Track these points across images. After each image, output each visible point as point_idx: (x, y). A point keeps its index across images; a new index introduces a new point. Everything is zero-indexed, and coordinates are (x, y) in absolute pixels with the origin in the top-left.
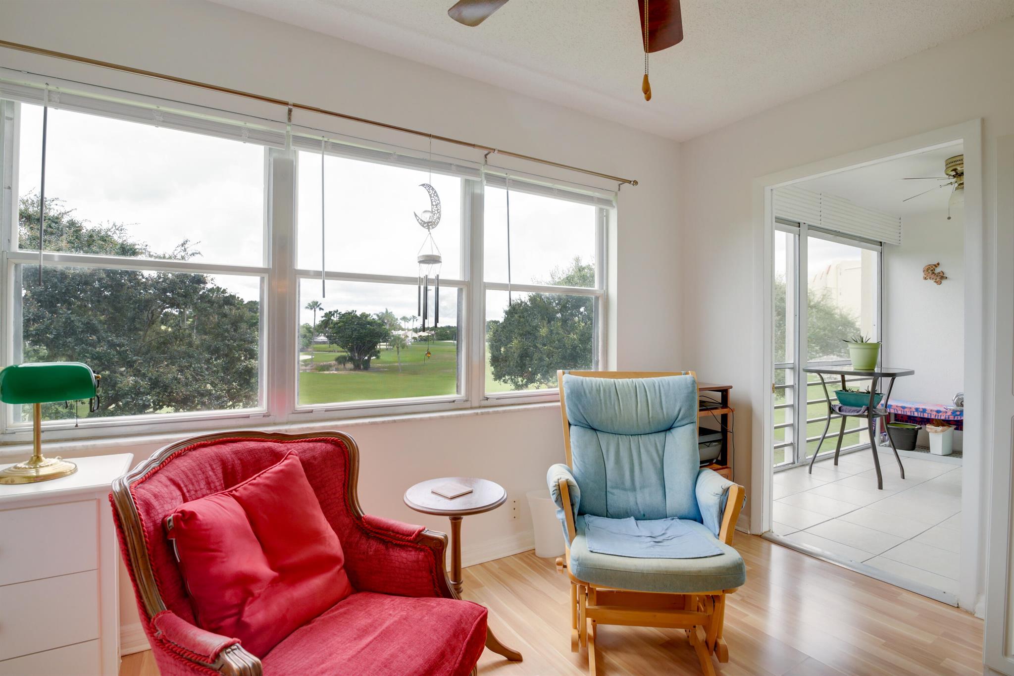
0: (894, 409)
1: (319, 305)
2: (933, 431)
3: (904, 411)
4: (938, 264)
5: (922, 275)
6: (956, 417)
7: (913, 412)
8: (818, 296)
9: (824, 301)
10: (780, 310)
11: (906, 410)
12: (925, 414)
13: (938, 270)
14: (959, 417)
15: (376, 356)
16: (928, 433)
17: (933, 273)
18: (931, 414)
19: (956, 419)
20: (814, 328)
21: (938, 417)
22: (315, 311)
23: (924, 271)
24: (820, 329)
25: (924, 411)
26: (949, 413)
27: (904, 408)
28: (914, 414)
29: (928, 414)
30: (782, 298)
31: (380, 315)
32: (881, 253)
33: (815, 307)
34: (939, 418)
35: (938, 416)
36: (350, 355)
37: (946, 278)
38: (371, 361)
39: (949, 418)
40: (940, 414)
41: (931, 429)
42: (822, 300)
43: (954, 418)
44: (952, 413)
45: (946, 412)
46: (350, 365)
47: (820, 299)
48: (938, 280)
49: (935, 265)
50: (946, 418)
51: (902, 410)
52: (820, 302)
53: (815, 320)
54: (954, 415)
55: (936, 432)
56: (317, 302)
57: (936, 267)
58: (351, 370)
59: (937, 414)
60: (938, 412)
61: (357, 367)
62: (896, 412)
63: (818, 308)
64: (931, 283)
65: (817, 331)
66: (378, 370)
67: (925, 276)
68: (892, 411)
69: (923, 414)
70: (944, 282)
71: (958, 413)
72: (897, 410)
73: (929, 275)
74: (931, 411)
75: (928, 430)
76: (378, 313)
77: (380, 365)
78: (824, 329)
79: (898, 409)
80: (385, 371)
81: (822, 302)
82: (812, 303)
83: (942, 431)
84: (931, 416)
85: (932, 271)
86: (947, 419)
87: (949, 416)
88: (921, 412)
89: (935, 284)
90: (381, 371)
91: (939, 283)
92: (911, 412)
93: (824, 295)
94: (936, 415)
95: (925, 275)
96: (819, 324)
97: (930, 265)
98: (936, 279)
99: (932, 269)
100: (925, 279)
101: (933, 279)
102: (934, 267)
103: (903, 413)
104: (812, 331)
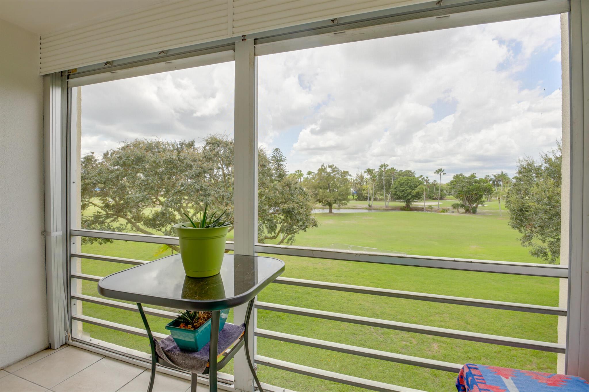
1: (443, 171)
15: (482, 204)
22: (440, 175)
31: (497, 175)
36: (462, 203)
38: (478, 208)
46: (462, 210)
56: (441, 169)
58: (463, 213)
61: (467, 211)
66: (483, 214)
76: (495, 174)
77: (488, 211)
80: (489, 215)
90: (486, 215)
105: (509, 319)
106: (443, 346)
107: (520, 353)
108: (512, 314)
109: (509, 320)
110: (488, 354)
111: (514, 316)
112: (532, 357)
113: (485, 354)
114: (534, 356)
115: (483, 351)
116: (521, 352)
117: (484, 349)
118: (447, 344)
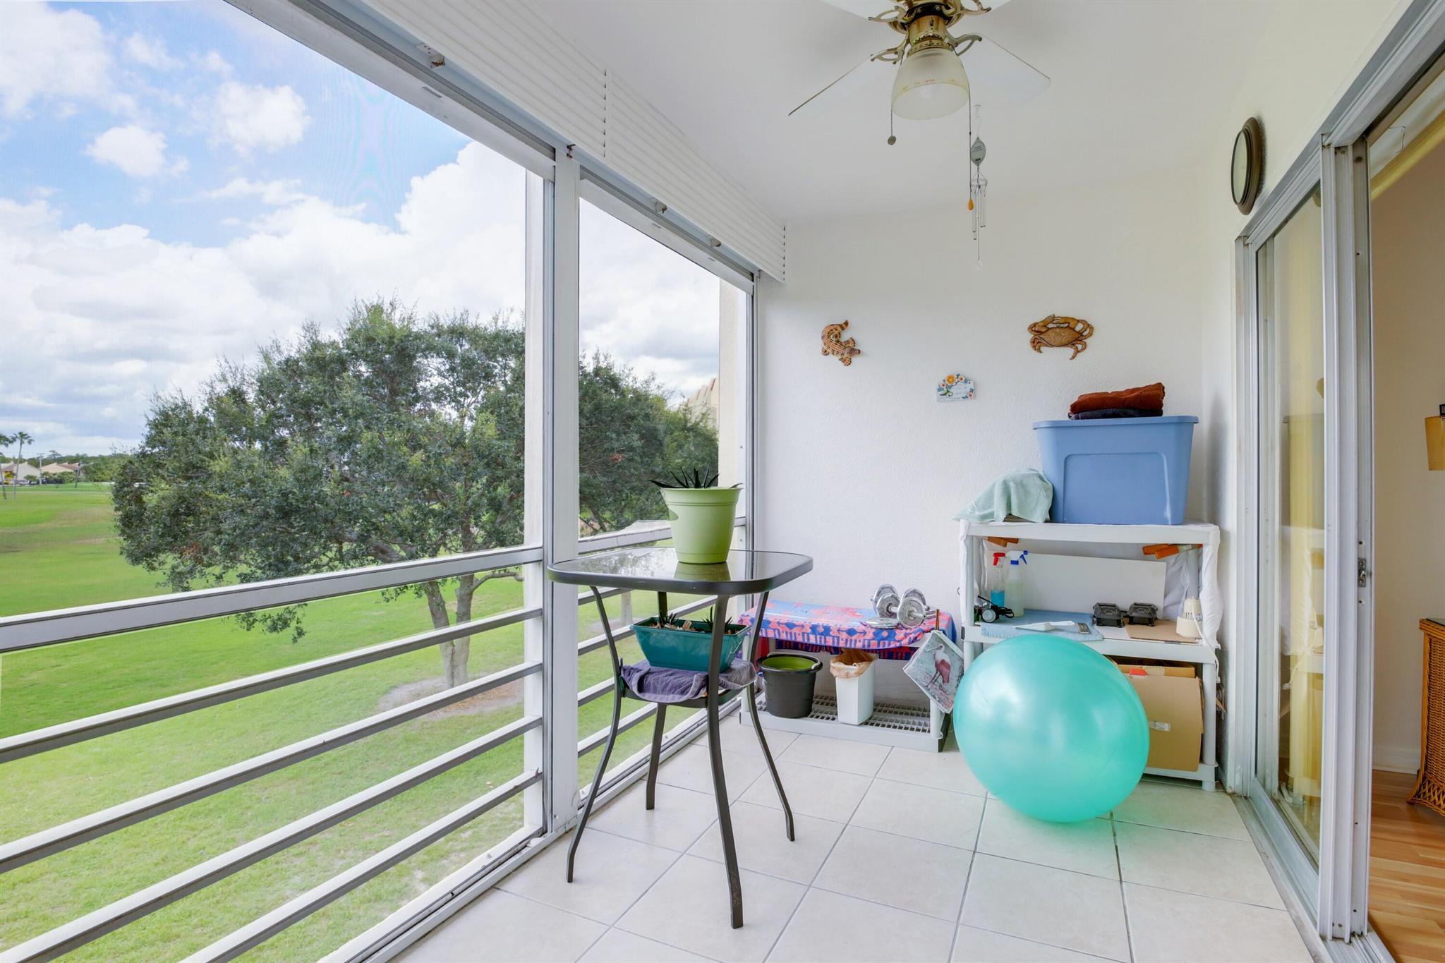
0: (774, 630)
2: (843, 673)
3: (791, 633)
4: (846, 323)
5: (819, 344)
6: (882, 642)
7: (808, 634)
8: (698, 413)
9: (704, 421)
10: (644, 431)
11: (795, 630)
12: (827, 637)
13: (845, 336)
14: (887, 642)
16: (835, 679)
17: (838, 341)
18: (838, 638)
19: (881, 647)
20: (691, 458)
21: (851, 644)
23: (823, 337)
24: (698, 460)
25: (827, 630)
26: (870, 635)
27: (790, 626)
28: (808, 639)
29: (833, 637)
30: (646, 414)
32: (753, 297)
33: (692, 429)
34: (853, 646)
35: (851, 640)
37: (859, 351)
39: (869, 645)
40: (854, 637)
41: (839, 670)
42: (701, 421)
43: (879, 645)
44: (874, 634)
45: (865, 633)
47: (698, 420)
48: (846, 355)
49: (841, 326)
50: (864, 646)
51: (789, 630)
52: (698, 424)
53: (693, 449)
54: (878, 638)
55: (847, 676)
57: (843, 329)
59: (850, 638)
60: (851, 632)
62: (777, 637)
63: (696, 431)
64: (834, 360)
65: (694, 463)
67: (825, 348)
68: (771, 634)
69: (825, 638)
70: (855, 359)
71: (885, 634)
72: (778, 630)
73: (831, 344)
74: (839, 630)
75: (834, 673)
78: (703, 460)
79: (781, 630)
81: (701, 424)
82: (689, 425)
83: (859, 674)
84: (838, 643)
85: (836, 336)
86: (866, 648)
87: (869, 640)
88: (822, 634)
89: (841, 363)
91: (847, 362)
92: (803, 633)
93: (703, 414)
94: (847, 640)
95: (825, 344)
96: (697, 454)
97: (832, 325)
98: (843, 354)
99: (836, 332)
100: (825, 353)
101: (838, 353)
102: (839, 329)
103: (789, 639)
104: (689, 463)
105: (145, 783)
106: (18, 929)
107: (206, 838)
108: (144, 771)
109: (146, 786)
110: (144, 877)
111: (150, 773)
112: (232, 830)
113: (139, 881)
114: (233, 827)
115: (128, 878)
116: (207, 835)
117: (127, 872)
118: (26, 917)
